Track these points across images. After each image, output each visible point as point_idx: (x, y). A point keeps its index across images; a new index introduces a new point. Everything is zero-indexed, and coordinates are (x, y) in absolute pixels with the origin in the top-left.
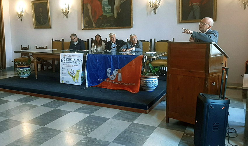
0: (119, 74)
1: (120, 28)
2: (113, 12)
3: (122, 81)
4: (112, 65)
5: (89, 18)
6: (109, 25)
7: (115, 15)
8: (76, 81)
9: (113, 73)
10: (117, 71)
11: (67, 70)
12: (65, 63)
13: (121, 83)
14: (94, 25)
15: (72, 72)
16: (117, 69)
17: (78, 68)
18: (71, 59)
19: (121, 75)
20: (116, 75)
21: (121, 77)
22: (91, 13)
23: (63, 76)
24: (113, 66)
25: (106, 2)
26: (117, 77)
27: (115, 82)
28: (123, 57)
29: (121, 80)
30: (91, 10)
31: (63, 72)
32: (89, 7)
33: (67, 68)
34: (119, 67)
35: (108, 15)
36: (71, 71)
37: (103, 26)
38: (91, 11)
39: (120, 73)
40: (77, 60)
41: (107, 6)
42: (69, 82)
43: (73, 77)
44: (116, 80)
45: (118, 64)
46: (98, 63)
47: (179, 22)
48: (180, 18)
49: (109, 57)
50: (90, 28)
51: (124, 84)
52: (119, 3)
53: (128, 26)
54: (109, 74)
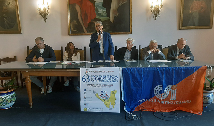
0: (174, 92)
3: (176, 100)
5: (78, 21)
7: (112, 19)
8: (111, 106)
9: (165, 90)
10: (171, 88)
11: (94, 92)
12: (90, 83)
13: (174, 103)
14: (85, 30)
15: (104, 95)
16: (171, 86)
18: (100, 76)
20: (168, 93)
21: (175, 95)
22: (81, 16)
23: (86, 102)
24: (165, 82)
25: (100, 4)
26: (169, 96)
27: (166, 102)
28: (181, 70)
29: (175, 98)
32: (78, 8)
33: (94, 89)
34: (174, 82)
35: (103, 19)
36: (102, 93)
38: (81, 13)
39: (174, 90)
41: (101, 8)
42: (97, 109)
43: (106, 101)
44: (168, 99)
45: (174, 78)
46: (143, 79)
47: (179, 29)
48: (181, 24)
49: (161, 70)
50: (79, 33)
51: (177, 102)
52: (116, 5)
53: (127, 32)
54: (158, 92)
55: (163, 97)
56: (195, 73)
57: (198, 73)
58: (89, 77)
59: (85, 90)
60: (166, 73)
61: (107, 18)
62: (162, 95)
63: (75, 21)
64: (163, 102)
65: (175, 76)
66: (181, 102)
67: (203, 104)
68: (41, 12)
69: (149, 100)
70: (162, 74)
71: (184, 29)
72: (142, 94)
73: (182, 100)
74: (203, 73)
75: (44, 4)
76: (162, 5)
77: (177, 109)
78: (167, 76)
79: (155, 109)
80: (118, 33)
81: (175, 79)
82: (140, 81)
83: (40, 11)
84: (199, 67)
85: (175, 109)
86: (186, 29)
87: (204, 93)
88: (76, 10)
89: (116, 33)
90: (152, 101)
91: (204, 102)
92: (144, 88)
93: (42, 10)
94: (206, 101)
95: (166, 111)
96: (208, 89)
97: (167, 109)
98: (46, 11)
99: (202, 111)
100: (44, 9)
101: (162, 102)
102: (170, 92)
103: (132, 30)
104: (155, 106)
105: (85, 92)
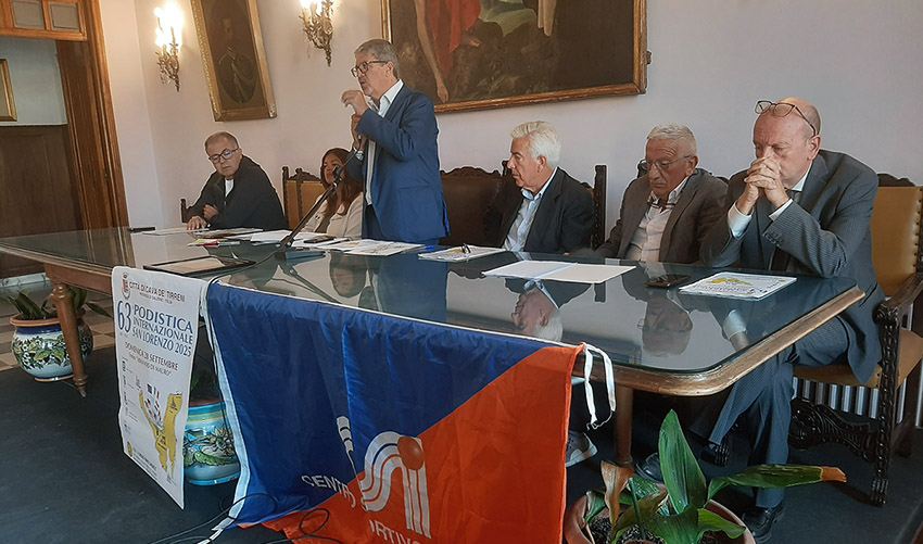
1: (573, 99)
6: (513, 80)
8: (169, 467)
11: (138, 383)
12: (131, 338)
14: (442, 91)
15: (153, 407)
17: (173, 384)
22: (426, 19)
23: (128, 420)
31: (127, 390)
33: (137, 368)
35: (507, 22)
36: (150, 396)
37: (483, 93)
40: (172, 322)
42: (148, 462)
58: (129, 313)
61: (524, 15)
63: (408, 49)
69: (345, 489)
80: (571, 93)
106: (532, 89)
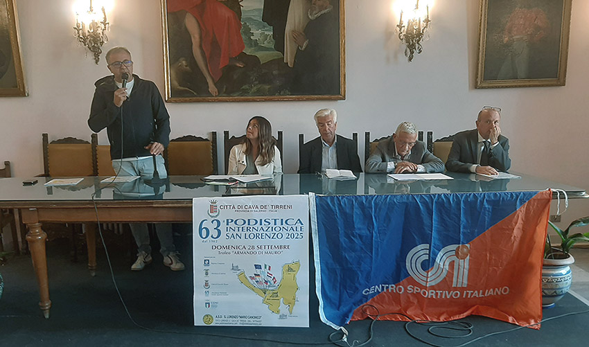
0: (462, 264)
1: (308, 100)
2: (280, 46)
3: (469, 287)
4: (434, 234)
5: (192, 62)
6: (267, 87)
7: (289, 58)
8: (284, 309)
9: (438, 260)
10: (454, 253)
11: (235, 268)
12: (222, 241)
13: (462, 295)
14: (212, 88)
15: (263, 277)
16: (454, 247)
17: (287, 257)
18: (252, 222)
19: (467, 266)
20: (447, 267)
21: (466, 272)
22: (201, 46)
23: (212, 298)
25: (256, 13)
26: (450, 275)
27: (439, 292)
29: (465, 282)
30: (197, 36)
31: (211, 279)
32: (191, 23)
33: (232, 259)
34: (461, 236)
35: (263, 56)
36: (258, 271)
37: (245, 92)
38: (201, 38)
39: (464, 259)
40: (279, 222)
41: (258, 26)
42: (244, 317)
43: (269, 294)
44: (446, 284)
45: (462, 226)
46: (376, 229)
47: (476, 87)
48: (479, 74)
49: (425, 203)
50: (195, 96)
51: (472, 294)
52: (302, 18)
53: (333, 95)
54: (419, 266)
55: (432, 278)
56: (521, 211)
57: (528, 209)
58: (219, 225)
59: (207, 262)
60: (440, 212)
61: (275, 54)
62: (430, 274)
63: (184, 62)
64: (432, 293)
65: (465, 220)
66: (483, 294)
67: (543, 296)
68: (84, 34)
69: (392, 287)
70: (429, 214)
71: (489, 88)
72: (372, 273)
73: (486, 287)
74: (543, 210)
75: (92, 11)
76: (427, 21)
77: (472, 312)
78: (442, 221)
79: (409, 313)
80: (307, 97)
81: (464, 228)
82: (368, 232)
83: (80, 31)
84: (531, 194)
85: (466, 311)
86: (493, 88)
87: (545, 266)
88: (186, 29)
89: (302, 97)
90: (400, 290)
91: (546, 291)
92: (378, 255)
93: (87, 28)
94: (552, 289)
95: (441, 320)
96: (556, 255)
97: (442, 314)
98: (100, 31)
99: (539, 317)
100: (94, 25)
101: (430, 294)
102: (452, 264)
103: (345, 88)
104: (409, 304)
105: (207, 268)
106: (280, 93)
